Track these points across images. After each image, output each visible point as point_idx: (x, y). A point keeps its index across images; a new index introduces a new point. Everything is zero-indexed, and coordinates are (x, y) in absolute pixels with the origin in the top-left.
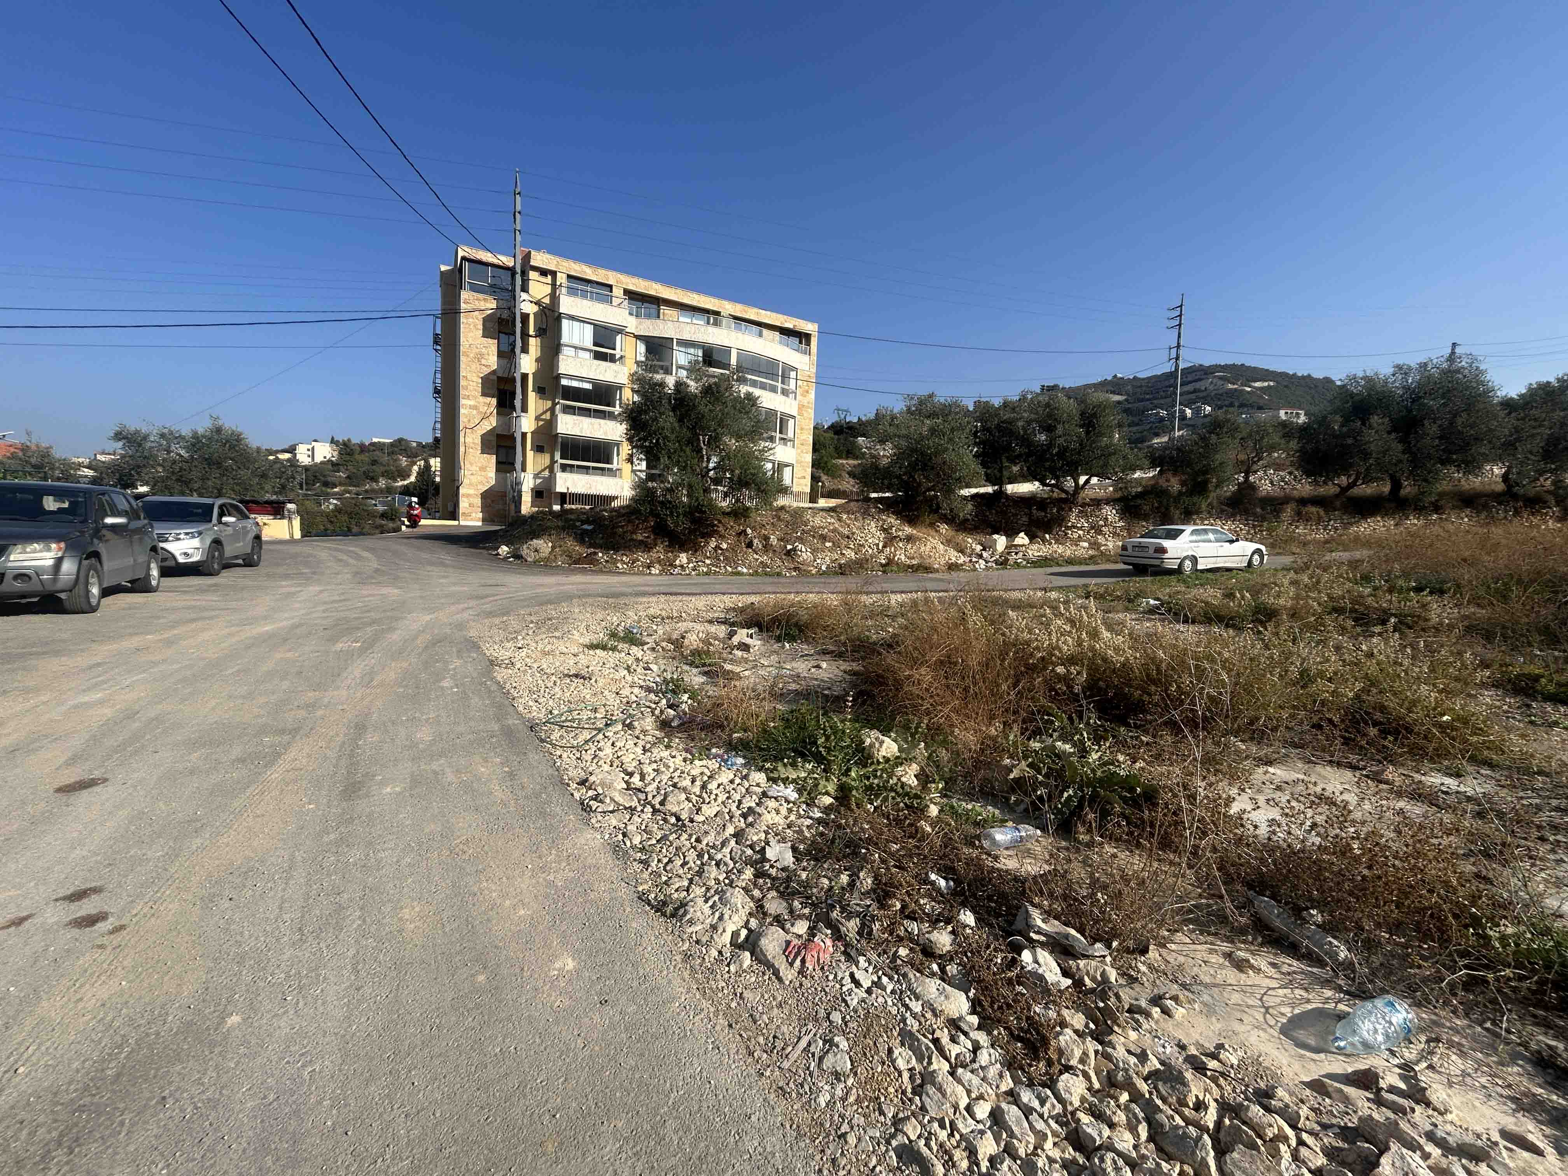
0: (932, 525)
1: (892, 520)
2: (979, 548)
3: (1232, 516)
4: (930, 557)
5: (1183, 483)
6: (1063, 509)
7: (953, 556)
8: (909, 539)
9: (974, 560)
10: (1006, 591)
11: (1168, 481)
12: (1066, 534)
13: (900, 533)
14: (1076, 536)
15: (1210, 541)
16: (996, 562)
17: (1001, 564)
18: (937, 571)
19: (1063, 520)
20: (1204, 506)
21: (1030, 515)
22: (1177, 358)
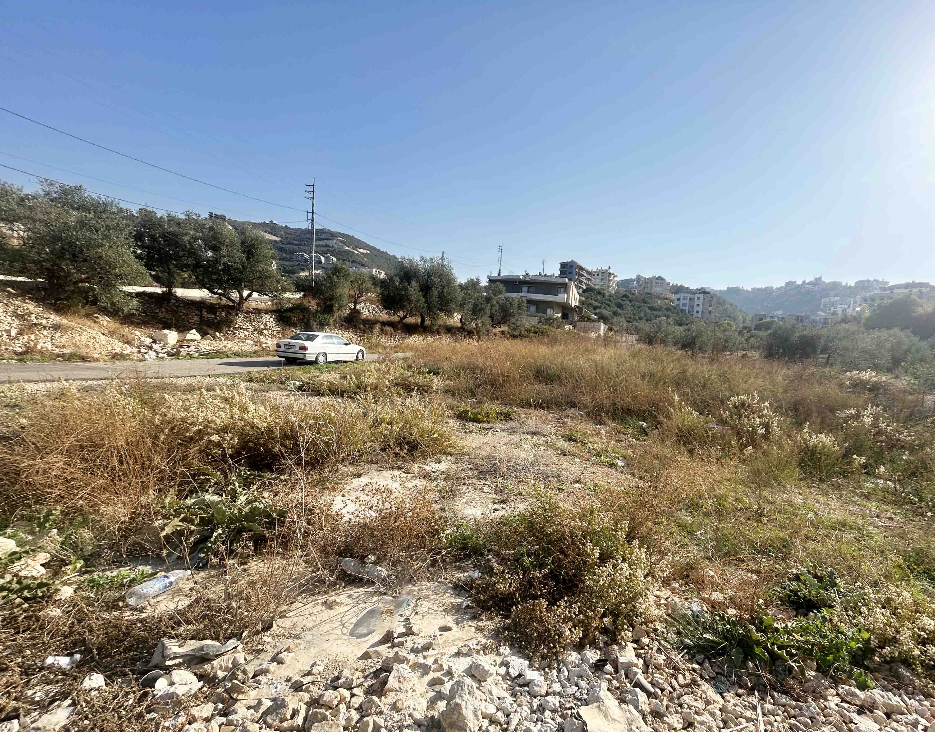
0: (88, 316)
1: (30, 306)
2: (148, 341)
3: (347, 329)
4: (87, 346)
5: (318, 304)
6: (230, 314)
7: (118, 347)
8: (56, 327)
9: (143, 350)
10: (177, 377)
11: (309, 302)
12: (234, 334)
13: (44, 321)
14: (242, 335)
15: (334, 344)
16: (168, 353)
17: (173, 355)
18: (98, 360)
19: (231, 322)
20: (331, 321)
21: (201, 317)
22: (312, 221)
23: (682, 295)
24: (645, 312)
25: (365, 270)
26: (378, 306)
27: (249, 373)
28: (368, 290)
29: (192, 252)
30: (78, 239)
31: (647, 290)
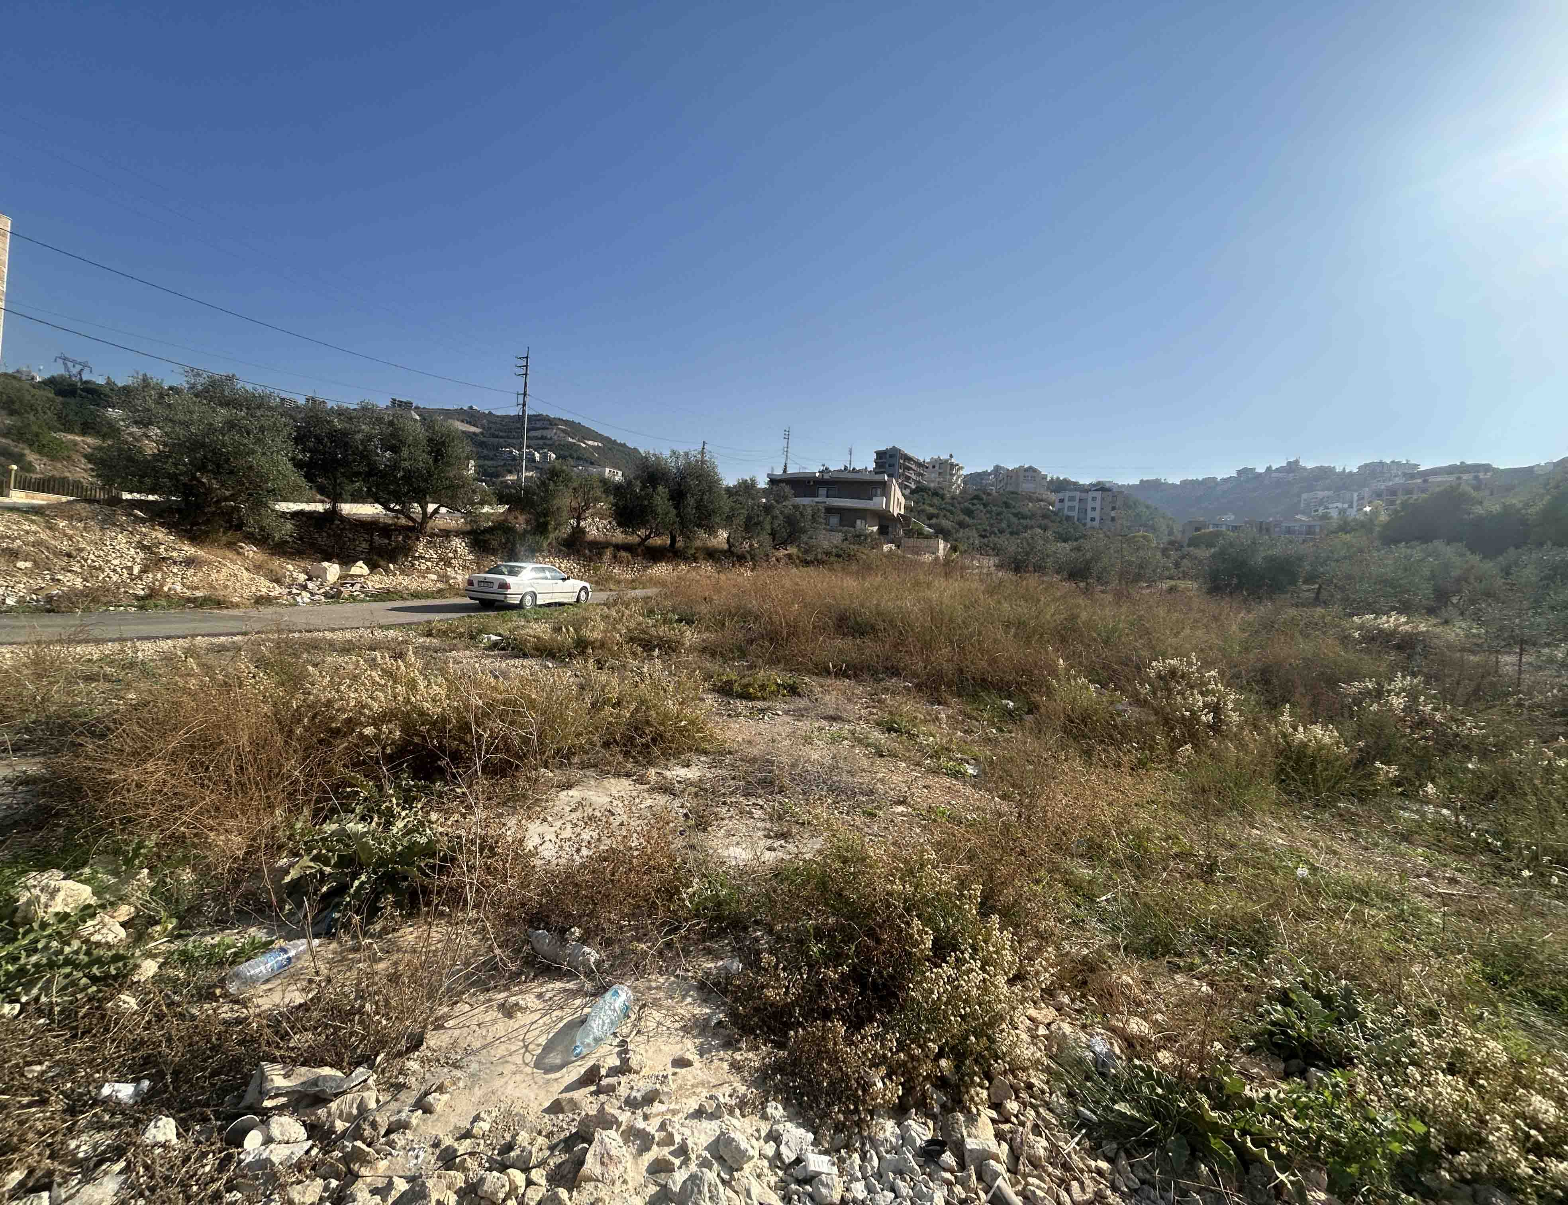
0: (231, 545)
1: (160, 534)
2: (302, 577)
3: (567, 556)
4: (226, 587)
5: (527, 522)
6: (410, 538)
7: (264, 586)
8: (190, 562)
9: (295, 591)
10: (333, 630)
11: (516, 518)
12: (413, 565)
13: (175, 554)
14: (424, 567)
15: (546, 578)
16: (326, 594)
17: (332, 597)
18: (237, 606)
19: (410, 549)
20: (545, 545)
21: (371, 542)
22: (524, 405)
23: (1067, 494)
24: (1009, 521)
25: (594, 470)
26: (610, 523)
27: (429, 622)
28: (597, 500)
29: (365, 455)
30: (224, 445)
31: (1010, 488)
